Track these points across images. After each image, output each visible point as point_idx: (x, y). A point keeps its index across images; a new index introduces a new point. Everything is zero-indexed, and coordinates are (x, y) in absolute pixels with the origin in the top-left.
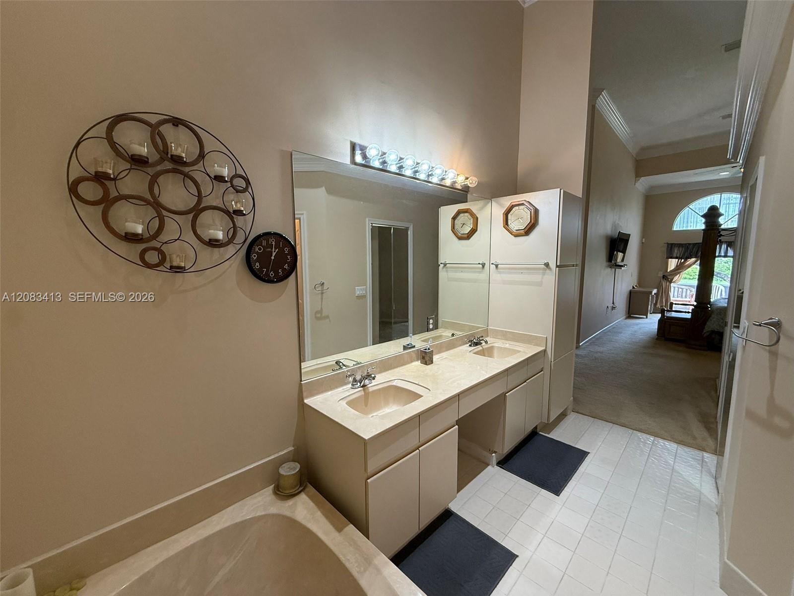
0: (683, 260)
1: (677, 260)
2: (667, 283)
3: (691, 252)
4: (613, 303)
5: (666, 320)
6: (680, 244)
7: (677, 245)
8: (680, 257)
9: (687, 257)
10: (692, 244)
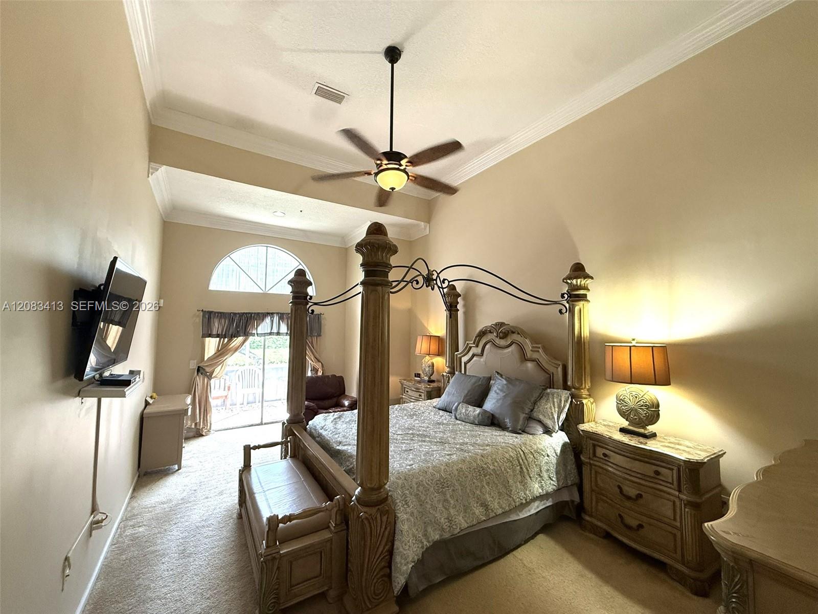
0: (226, 340)
1: (218, 339)
2: (204, 380)
3: (237, 326)
4: (94, 509)
5: (281, 552)
6: (221, 313)
7: (217, 314)
8: (222, 334)
9: (232, 335)
10: (238, 313)
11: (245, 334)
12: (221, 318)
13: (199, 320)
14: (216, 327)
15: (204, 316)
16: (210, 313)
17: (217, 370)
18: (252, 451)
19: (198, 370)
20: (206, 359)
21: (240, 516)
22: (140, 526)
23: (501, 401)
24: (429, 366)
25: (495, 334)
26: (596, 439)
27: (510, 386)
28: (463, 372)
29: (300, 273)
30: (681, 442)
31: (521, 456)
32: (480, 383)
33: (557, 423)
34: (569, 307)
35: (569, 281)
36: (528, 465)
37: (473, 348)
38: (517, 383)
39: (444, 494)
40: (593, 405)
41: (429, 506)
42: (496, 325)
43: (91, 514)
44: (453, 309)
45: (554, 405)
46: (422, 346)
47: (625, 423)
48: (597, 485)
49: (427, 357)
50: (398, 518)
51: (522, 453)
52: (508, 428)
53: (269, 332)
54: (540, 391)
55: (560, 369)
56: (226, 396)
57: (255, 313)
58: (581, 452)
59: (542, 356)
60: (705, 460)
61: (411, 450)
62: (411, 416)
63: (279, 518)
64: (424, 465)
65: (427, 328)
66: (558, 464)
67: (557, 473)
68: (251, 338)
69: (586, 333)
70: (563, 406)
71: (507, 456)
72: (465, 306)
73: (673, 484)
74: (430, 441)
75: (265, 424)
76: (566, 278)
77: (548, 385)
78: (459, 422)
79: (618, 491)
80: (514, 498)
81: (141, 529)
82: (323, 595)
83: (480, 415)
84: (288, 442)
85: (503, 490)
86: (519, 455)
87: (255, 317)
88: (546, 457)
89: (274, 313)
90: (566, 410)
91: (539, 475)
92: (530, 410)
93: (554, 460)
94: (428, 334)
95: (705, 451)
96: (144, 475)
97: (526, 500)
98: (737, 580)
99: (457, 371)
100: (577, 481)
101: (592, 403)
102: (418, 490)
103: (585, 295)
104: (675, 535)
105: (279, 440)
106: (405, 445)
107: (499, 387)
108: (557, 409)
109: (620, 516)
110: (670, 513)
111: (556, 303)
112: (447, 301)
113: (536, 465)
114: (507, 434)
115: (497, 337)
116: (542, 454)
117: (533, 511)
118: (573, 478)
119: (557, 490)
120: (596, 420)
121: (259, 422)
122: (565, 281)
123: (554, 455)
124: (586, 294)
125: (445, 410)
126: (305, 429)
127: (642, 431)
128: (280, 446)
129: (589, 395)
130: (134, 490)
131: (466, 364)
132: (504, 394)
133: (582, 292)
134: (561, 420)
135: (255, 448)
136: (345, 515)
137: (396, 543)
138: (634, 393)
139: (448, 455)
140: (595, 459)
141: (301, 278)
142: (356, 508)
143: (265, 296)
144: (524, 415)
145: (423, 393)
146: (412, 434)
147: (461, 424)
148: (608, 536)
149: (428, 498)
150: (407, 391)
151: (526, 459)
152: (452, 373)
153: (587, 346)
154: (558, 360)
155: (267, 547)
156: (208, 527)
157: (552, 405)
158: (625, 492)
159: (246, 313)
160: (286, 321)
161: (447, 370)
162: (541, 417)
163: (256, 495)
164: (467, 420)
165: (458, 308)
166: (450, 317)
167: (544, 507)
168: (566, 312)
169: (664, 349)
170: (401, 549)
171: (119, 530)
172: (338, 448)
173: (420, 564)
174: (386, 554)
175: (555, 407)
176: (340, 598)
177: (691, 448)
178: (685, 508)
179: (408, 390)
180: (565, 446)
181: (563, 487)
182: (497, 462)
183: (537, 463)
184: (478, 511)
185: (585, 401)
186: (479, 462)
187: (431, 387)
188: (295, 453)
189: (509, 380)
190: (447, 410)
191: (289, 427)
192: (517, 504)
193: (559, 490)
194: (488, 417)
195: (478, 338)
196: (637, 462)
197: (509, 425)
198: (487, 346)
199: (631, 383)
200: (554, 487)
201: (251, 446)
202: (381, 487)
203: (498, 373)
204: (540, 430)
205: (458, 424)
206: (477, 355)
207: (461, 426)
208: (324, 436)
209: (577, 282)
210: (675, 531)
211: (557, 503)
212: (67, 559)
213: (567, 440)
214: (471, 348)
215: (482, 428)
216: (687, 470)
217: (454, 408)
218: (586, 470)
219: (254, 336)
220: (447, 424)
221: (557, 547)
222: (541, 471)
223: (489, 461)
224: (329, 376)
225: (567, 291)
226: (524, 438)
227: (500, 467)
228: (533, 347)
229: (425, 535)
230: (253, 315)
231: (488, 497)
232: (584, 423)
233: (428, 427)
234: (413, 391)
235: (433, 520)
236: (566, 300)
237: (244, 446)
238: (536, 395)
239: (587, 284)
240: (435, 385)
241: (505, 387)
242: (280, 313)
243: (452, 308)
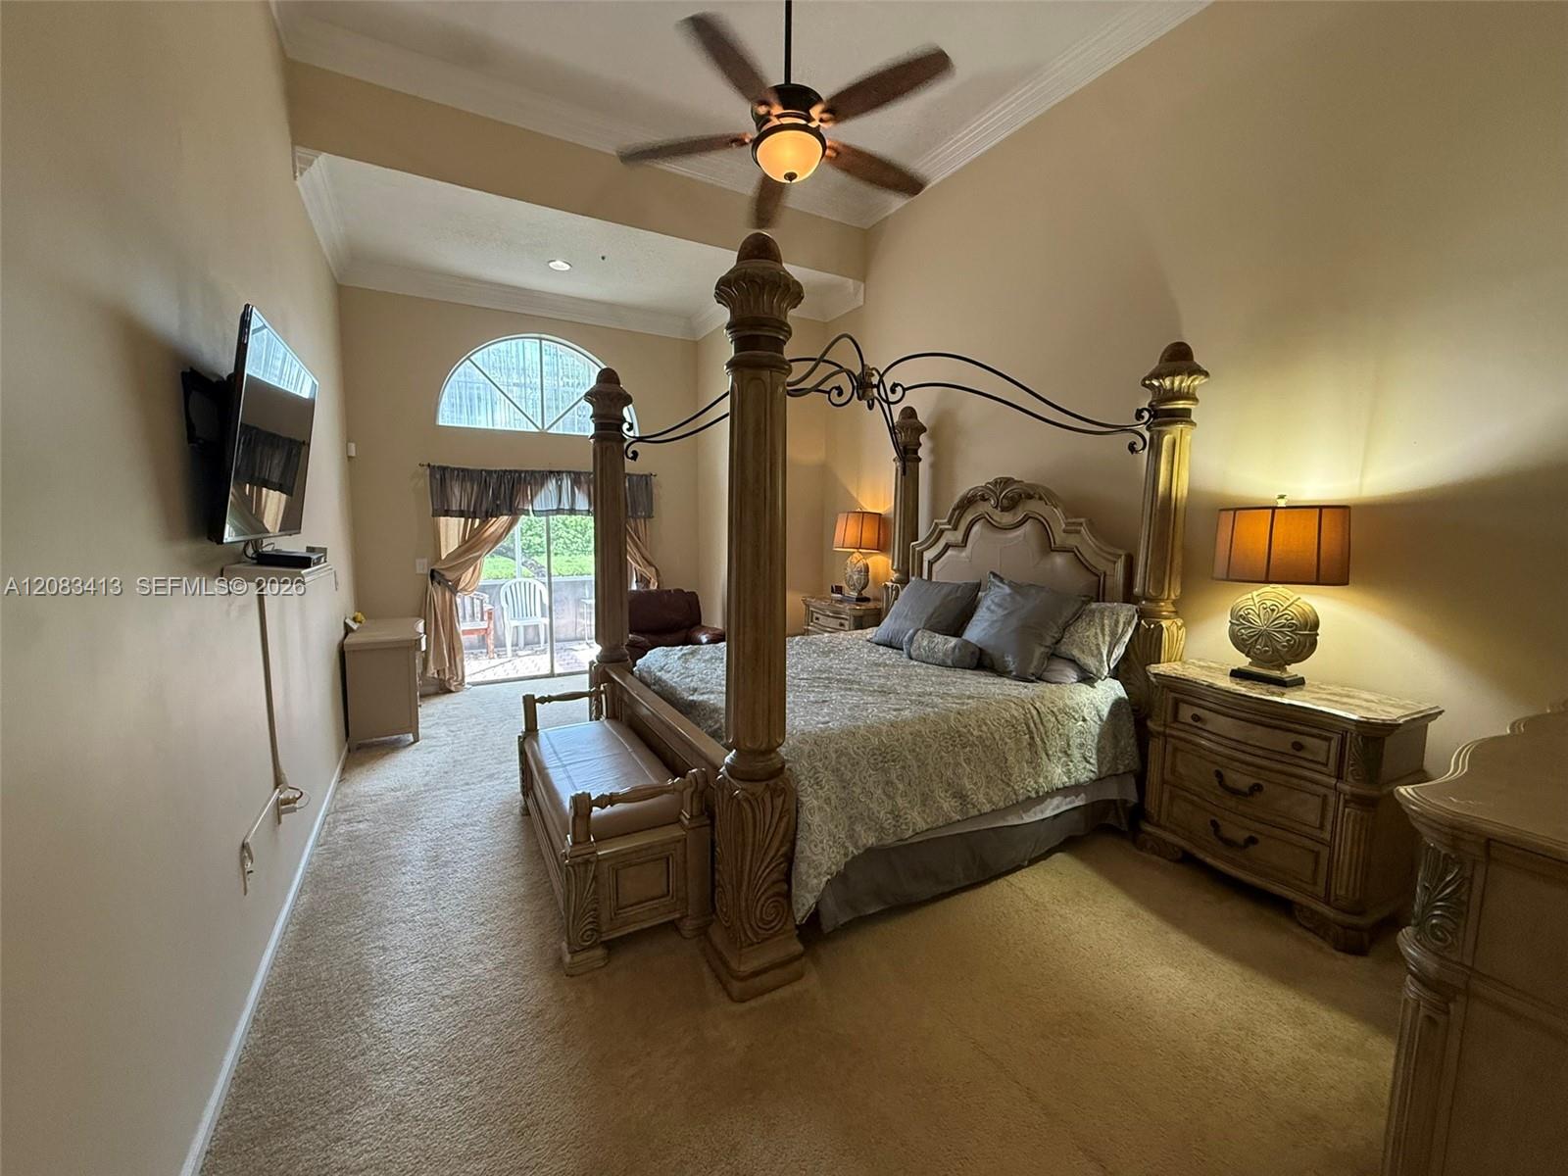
0: (477, 521)
1: (463, 519)
2: (444, 595)
3: (496, 496)
4: (278, 781)
5: (599, 853)
6: (463, 470)
7: (456, 472)
8: (469, 511)
9: (487, 512)
10: (495, 471)
11: (511, 510)
12: (463, 480)
13: (424, 483)
14: (457, 496)
15: (432, 475)
16: (444, 469)
17: (467, 576)
18: (538, 705)
19: (433, 577)
20: (443, 558)
21: (526, 812)
22: (360, 822)
23: (998, 624)
24: (861, 571)
25: (992, 502)
26: (1182, 691)
27: (1018, 598)
28: (925, 576)
29: (607, 377)
30: (1356, 693)
31: (1032, 717)
32: (958, 594)
33: (1106, 663)
34: (1151, 438)
35: (1156, 383)
36: (1046, 733)
37: (946, 533)
38: (1033, 591)
39: (886, 771)
40: (1180, 632)
41: (858, 790)
42: (996, 483)
43: (276, 788)
44: (910, 456)
45: (1103, 630)
46: (846, 531)
47: (1243, 661)
48: (1173, 771)
49: (856, 555)
50: (802, 803)
51: (1034, 712)
52: (1011, 671)
53: (555, 508)
54: (1077, 607)
55: (1120, 566)
56: (486, 629)
57: (526, 472)
58: (1148, 716)
59: (1086, 542)
60: (1401, 721)
61: (824, 701)
62: (826, 654)
63: (593, 798)
64: (849, 723)
65: (857, 501)
66: (1102, 736)
67: (1100, 750)
68: (523, 518)
69: (1181, 488)
70: (1120, 631)
71: (1007, 715)
72: (934, 451)
73: (1326, 765)
74: (860, 690)
75: (559, 675)
76: (1151, 377)
77: (1094, 595)
78: (916, 663)
79: (1216, 782)
80: (1016, 787)
81: (361, 826)
82: (673, 926)
83: (957, 650)
84: (602, 692)
85: (994, 772)
86: (1028, 715)
87: (528, 478)
88: (1081, 723)
89: (563, 472)
90: (1126, 639)
91: (1065, 752)
92: (1054, 641)
93: (1095, 729)
94: (859, 510)
95: (1403, 707)
96: (358, 749)
97: (1037, 792)
98: (1448, 879)
99: (913, 575)
100: (1135, 765)
101: (1179, 628)
102: (840, 763)
103: (1186, 413)
104: (1317, 855)
105: (586, 689)
106: (813, 694)
107: (996, 600)
108: (1107, 639)
109: (1214, 824)
110: (1313, 818)
111: (1123, 429)
112: (899, 441)
113: (1060, 735)
114: (1007, 681)
115: (996, 507)
116: (1073, 717)
117: (1049, 813)
118: (1130, 761)
119: (1096, 780)
120: (1184, 658)
121: (546, 671)
122: (1147, 382)
123: (1096, 719)
124: (1189, 410)
125: (889, 645)
126: (632, 673)
127: (1276, 673)
128: (587, 699)
129: (1176, 612)
130: (344, 770)
131: (931, 564)
132: (1006, 612)
133: (1181, 404)
134: (1114, 656)
135: (543, 700)
136: (707, 801)
137: (799, 843)
138: (1269, 603)
139: (895, 710)
140: (1175, 725)
141: (609, 388)
142: (727, 785)
143: (543, 439)
144: (1043, 649)
145: (846, 619)
146: (827, 678)
147: (920, 667)
148: (1187, 859)
149: (857, 777)
150: (817, 619)
151: (1042, 724)
152: (904, 581)
153: (1180, 521)
154: (1120, 548)
155: (575, 843)
156: (472, 825)
157: (1098, 631)
158: (1229, 783)
159: (510, 471)
160: (585, 487)
161: (894, 576)
162: (1076, 653)
163: (550, 771)
164: (930, 660)
165: (919, 454)
166: (904, 472)
167: (1070, 807)
168: (1143, 449)
169: (1343, 510)
170: (809, 854)
171: (326, 826)
172: (691, 698)
173: (840, 879)
174: (782, 859)
175: (1104, 635)
176: (703, 932)
177: (1373, 702)
178: (1345, 807)
179: (819, 616)
180: (1118, 704)
181: (1110, 776)
182: (986, 724)
183: (1061, 731)
184: (948, 805)
185: (1165, 624)
186: (952, 723)
187: (863, 608)
188: (614, 709)
189: (1016, 587)
190: (894, 645)
191: (601, 670)
192: (1021, 798)
193: (1099, 779)
194: (973, 653)
195: (957, 512)
196: (1259, 727)
197: (1012, 667)
198: (976, 528)
199: (1267, 581)
200: (1092, 775)
201: (536, 697)
202: (771, 750)
203: (995, 575)
204: (1072, 675)
205: (914, 666)
206: (955, 546)
207: (921, 669)
208: (665, 681)
209: (1173, 383)
210: (1318, 847)
211: (1093, 803)
212: (244, 847)
213: (1122, 693)
214: (942, 532)
215: (959, 672)
216: (1360, 739)
217: (906, 639)
218: (1155, 746)
219: (528, 515)
220: (893, 666)
221: (1088, 872)
222: (1069, 745)
223: (973, 723)
224: (670, 591)
225: (1150, 405)
226: (1039, 688)
227: (991, 734)
228: (1067, 524)
229: (851, 837)
230: (523, 475)
231: (967, 784)
232: (1159, 663)
233: (857, 669)
234: (829, 616)
235: (865, 814)
236: (1145, 423)
237: (524, 697)
238: (1067, 613)
239: (1195, 388)
240: (871, 605)
241: (1009, 599)
242: (574, 473)
243: (907, 456)
